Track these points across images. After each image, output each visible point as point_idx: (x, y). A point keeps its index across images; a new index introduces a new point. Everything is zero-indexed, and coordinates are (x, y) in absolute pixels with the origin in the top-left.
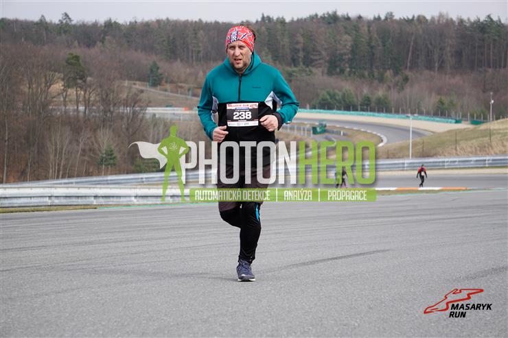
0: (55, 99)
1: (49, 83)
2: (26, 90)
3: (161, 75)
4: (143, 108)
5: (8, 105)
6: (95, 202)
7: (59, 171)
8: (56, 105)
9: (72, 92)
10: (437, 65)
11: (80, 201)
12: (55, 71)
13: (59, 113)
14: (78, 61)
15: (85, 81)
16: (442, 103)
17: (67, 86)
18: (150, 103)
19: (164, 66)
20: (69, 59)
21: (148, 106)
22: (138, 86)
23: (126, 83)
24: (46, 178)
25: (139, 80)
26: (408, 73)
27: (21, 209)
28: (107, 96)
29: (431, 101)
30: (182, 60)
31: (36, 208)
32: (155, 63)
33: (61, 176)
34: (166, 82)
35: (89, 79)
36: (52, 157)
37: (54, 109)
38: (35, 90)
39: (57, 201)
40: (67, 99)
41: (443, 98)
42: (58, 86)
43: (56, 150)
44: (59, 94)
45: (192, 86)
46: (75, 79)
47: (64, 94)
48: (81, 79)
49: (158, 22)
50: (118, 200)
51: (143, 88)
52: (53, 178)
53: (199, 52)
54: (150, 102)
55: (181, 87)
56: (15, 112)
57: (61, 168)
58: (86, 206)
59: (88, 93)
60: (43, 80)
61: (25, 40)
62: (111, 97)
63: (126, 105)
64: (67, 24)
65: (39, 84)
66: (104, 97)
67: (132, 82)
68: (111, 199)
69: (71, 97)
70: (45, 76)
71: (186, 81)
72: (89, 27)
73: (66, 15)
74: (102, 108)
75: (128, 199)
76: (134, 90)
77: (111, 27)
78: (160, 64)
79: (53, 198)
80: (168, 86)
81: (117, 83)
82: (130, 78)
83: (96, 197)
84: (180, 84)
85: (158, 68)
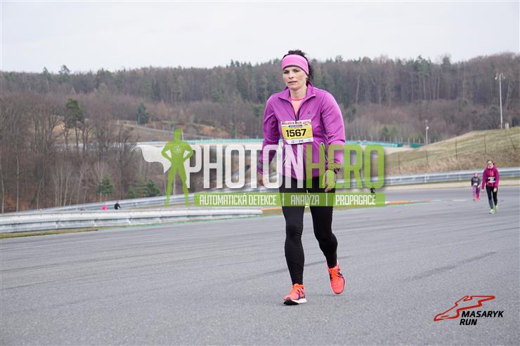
0: (58, 138)
1: (53, 125)
2: (34, 131)
3: (148, 114)
4: (134, 143)
5: (18, 145)
6: (96, 225)
7: (63, 199)
8: (59, 143)
9: (72, 132)
10: (380, 98)
11: (83, 225)
12: (58, 114)
13: (62, 150)
14: (77, 105)
15: (83, 122)
16: (386, 130)
17: (68, 126)
18: (140, 139)
19: (150, 107)
20: (68, 104)
21: (137, 141)
22: (128, 124)
23: (118, 122)
24: (53, 206)
25: (129, 119)
26: (356, 106)
27: (33, 233)
28: (102, 133)
29: (377, 129)
30: (165, 101)
31: (46, 232)
32: (142, 104)
33: (65, 204)
34: (152, 120)
35: (86, 120)
36: (57, 187)
37: (58, 147)
38: (40, 131)
39: (63, 225)
40: (68, 138)
41: (387, 126)
42: (60, 127)
43: (60, 181)
44: (61, 134)
45: (174, 122)
46: (74, 121)
47: (66, 134)
48: (79, 120)
49: (144, 69)
50: (115, 222)
51: (133, 126)
52: (58, 206)
53: (179, 93)
54: (139, 137)
55: (165, 124)
56: (25, 150)
57: (65, 196)
58: (88, 229)
59: (85, 131)
60: (48, 122)
61: (32, 89)
62: (106, 134)
63: (119, 141)
64: (66, 74)
65: (44, 127)
66: (100, 134)
67: (124, 121)
68: (110, 222)
69: (71, 136)
70: (49, 119)
71: (169, 119)
72: (85, 76)
73: (65, 67)
74: (98, 144)
75: (123, 221)
76: (125, 128)
77: (103, 75)
78: (146, 105)
79: (59, 223)
80: (154, 124)
81: (110, 123)
82: (122, 118)
83: (96, 220)
84: (165, 122)
85: (145, 109)
